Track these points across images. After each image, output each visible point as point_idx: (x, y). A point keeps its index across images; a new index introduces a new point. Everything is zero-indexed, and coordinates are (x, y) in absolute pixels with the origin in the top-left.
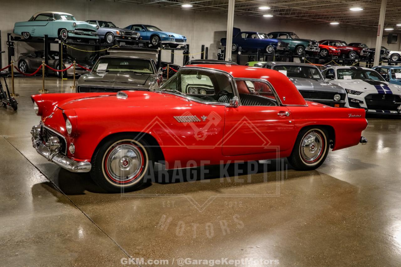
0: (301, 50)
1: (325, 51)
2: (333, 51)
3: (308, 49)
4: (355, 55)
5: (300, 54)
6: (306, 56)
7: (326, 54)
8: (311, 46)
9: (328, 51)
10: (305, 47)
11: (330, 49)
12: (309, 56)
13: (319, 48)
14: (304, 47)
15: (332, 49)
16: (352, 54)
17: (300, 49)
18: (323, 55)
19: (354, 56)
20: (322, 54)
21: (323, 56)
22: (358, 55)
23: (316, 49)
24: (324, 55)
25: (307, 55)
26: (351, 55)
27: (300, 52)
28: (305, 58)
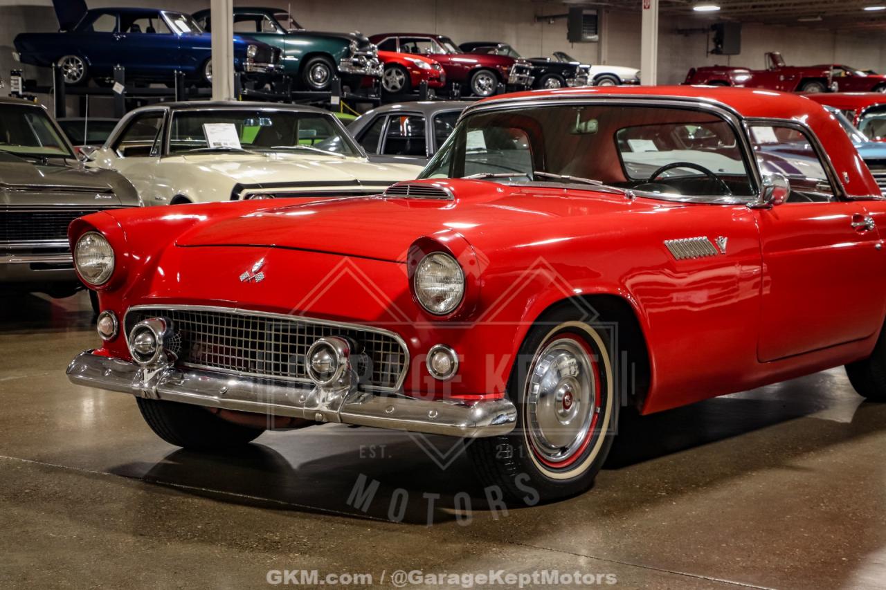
0: (320, 72)
1: (398, 73)
2: (423, 71)
3: (348, 66)
4: (491, 81)
5: (320, 85)
6: (343, 91)
7: (401, 82)
8: (356, 56)
9: (407, 73)
10: (336, 60)
11: (414, 66)
12: (352, 92)
13: (380, 61)
14: (331, 63)
15: (421, 66)
16: (482, 79)
17: (319, 69)
18: (391, 85)
19: (490, 86)
20: (387, 82)
21: (389, 90)
22: (503, 83)
23: (374, 66)
24: (394, 87)
25: (345, 87)
26: (480, 85)
27: (318, 81)
28: (341, 99)
